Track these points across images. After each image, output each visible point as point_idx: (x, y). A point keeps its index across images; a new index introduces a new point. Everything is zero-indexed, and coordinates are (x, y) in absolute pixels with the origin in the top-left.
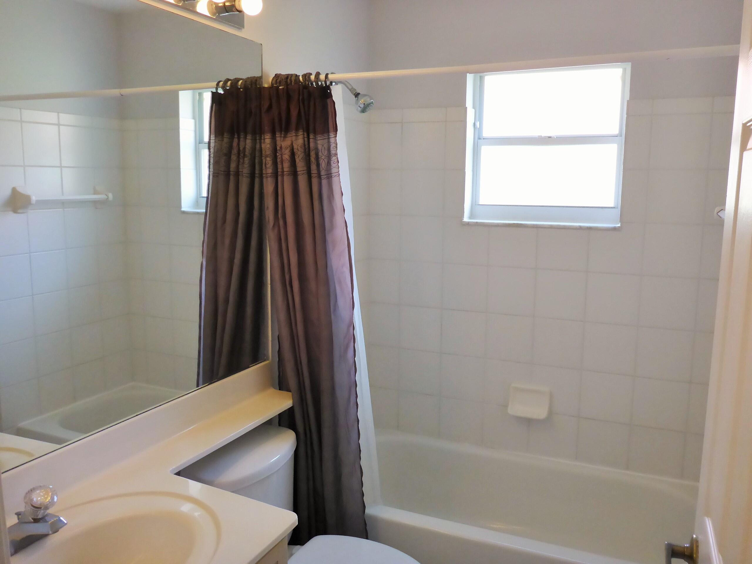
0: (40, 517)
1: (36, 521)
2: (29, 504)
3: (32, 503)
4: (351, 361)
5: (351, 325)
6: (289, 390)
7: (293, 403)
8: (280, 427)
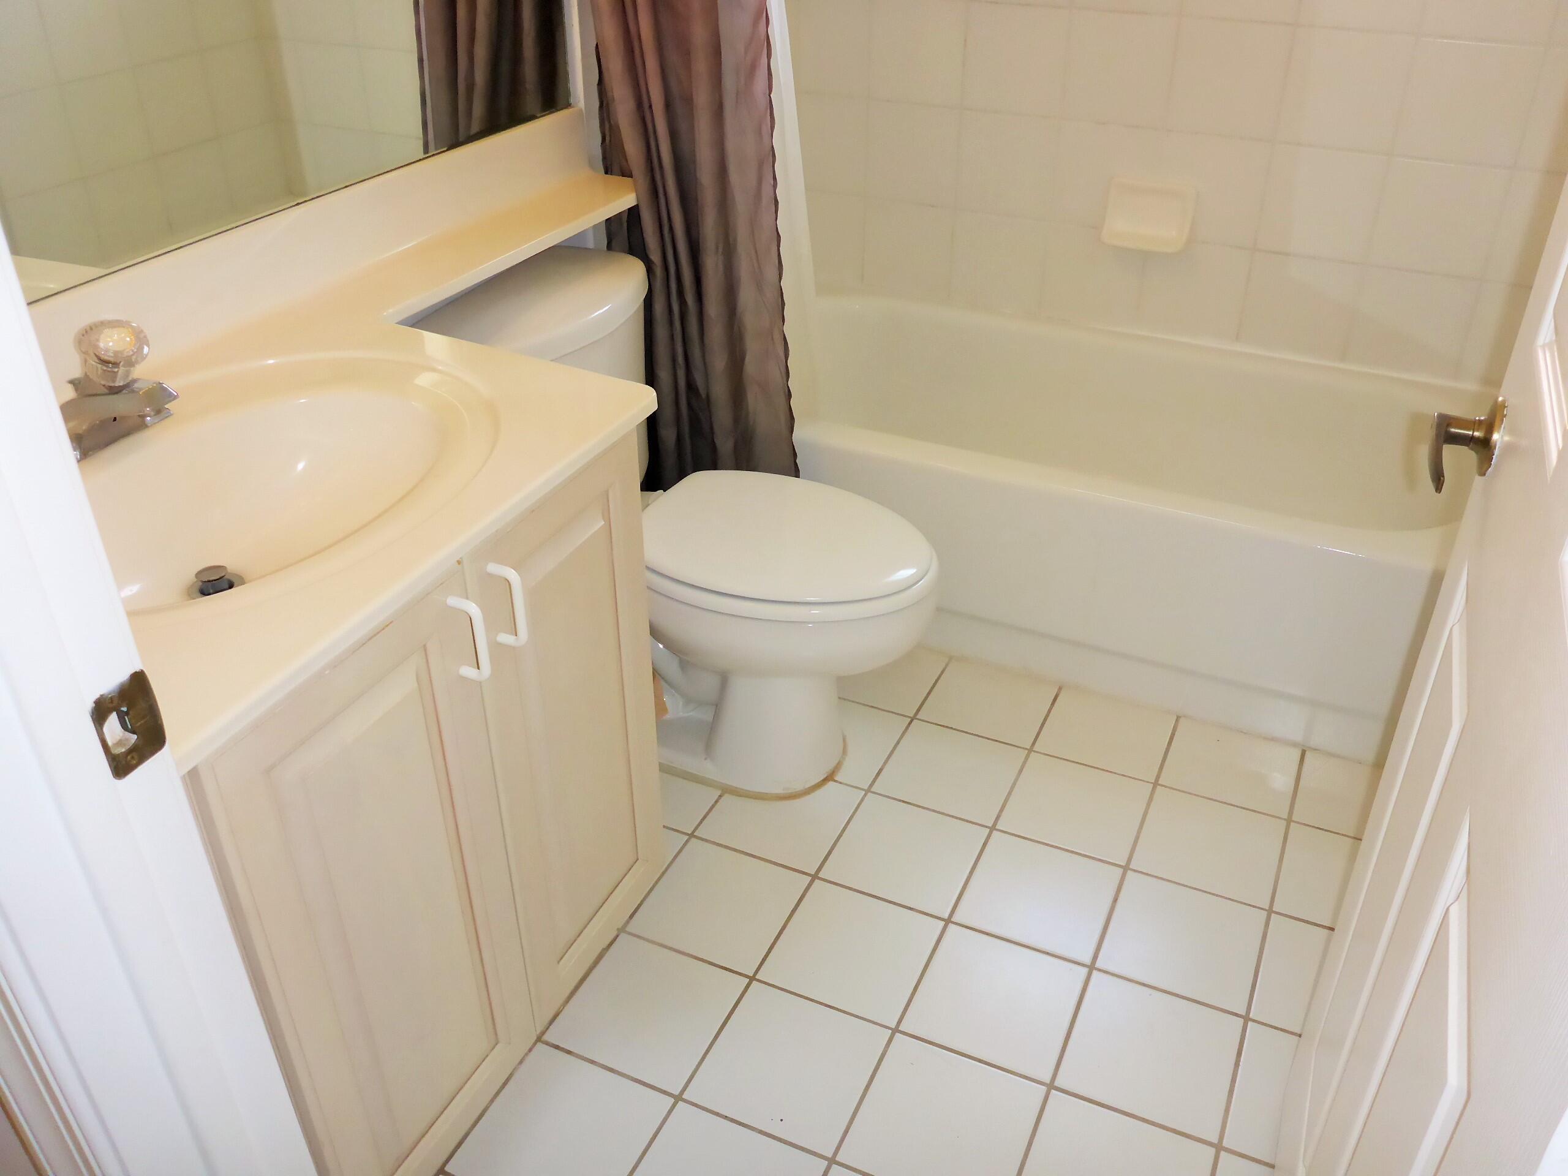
0: (119, 383)
1: (114, 391)
2: (92, 354)
3: (96, 353)
4: (762, 102)
5: (763, 13)
6: (626, 173)
7: (638, 200)
8: (610, 252)
